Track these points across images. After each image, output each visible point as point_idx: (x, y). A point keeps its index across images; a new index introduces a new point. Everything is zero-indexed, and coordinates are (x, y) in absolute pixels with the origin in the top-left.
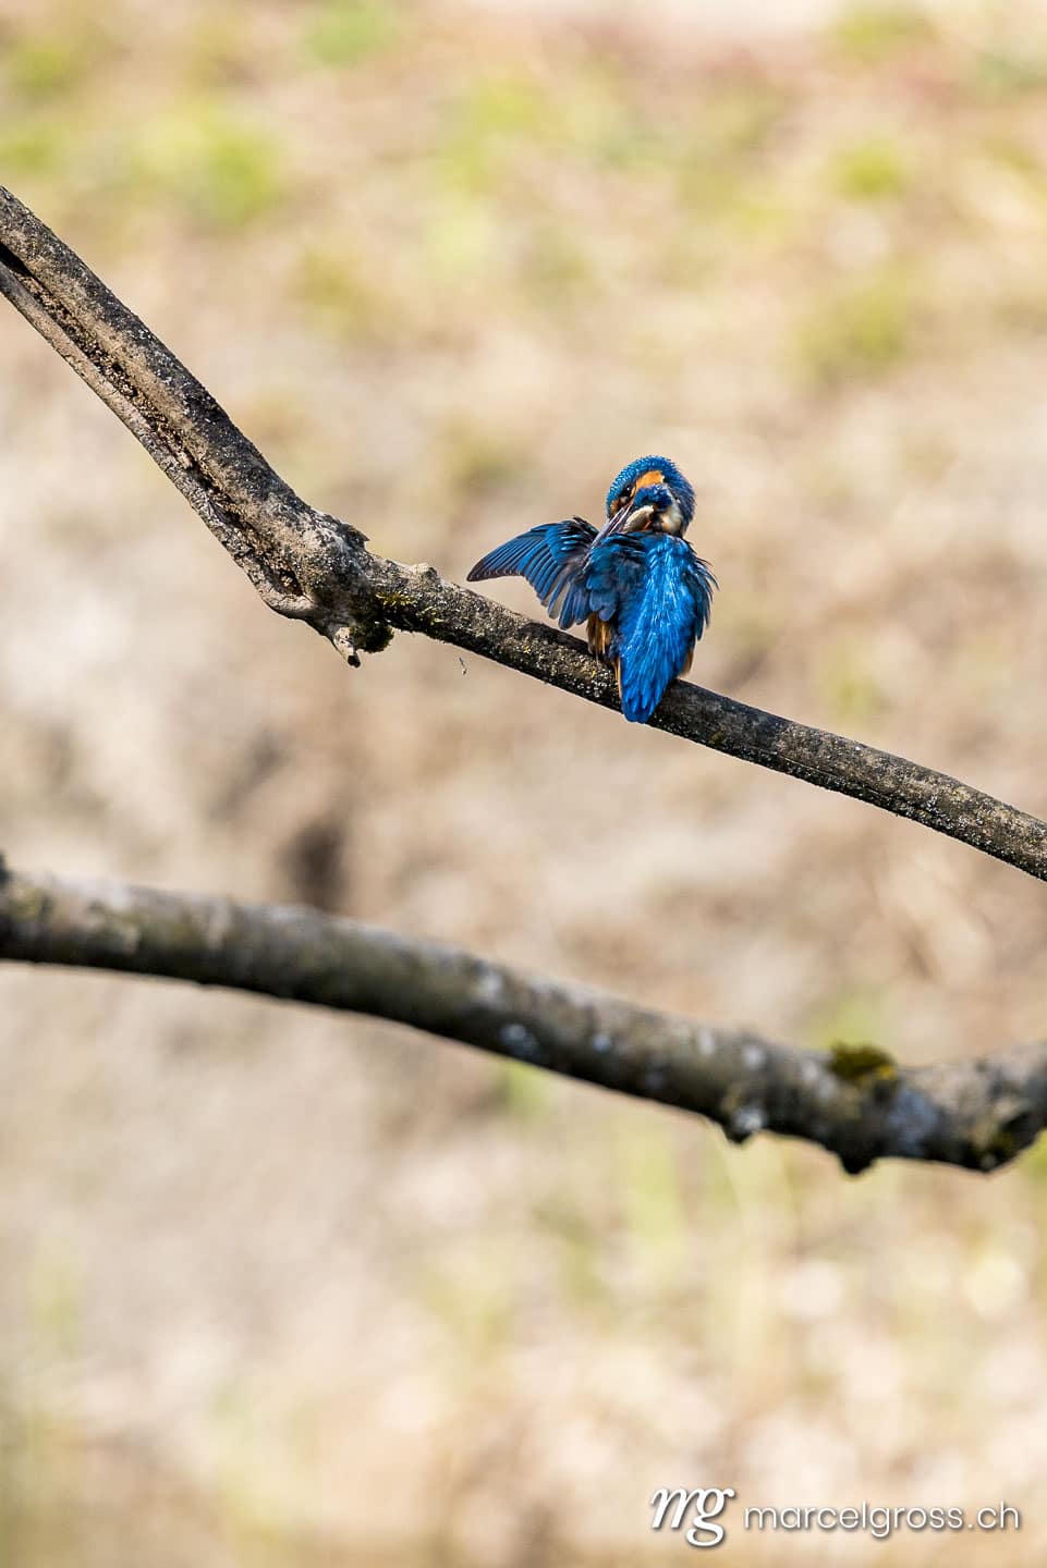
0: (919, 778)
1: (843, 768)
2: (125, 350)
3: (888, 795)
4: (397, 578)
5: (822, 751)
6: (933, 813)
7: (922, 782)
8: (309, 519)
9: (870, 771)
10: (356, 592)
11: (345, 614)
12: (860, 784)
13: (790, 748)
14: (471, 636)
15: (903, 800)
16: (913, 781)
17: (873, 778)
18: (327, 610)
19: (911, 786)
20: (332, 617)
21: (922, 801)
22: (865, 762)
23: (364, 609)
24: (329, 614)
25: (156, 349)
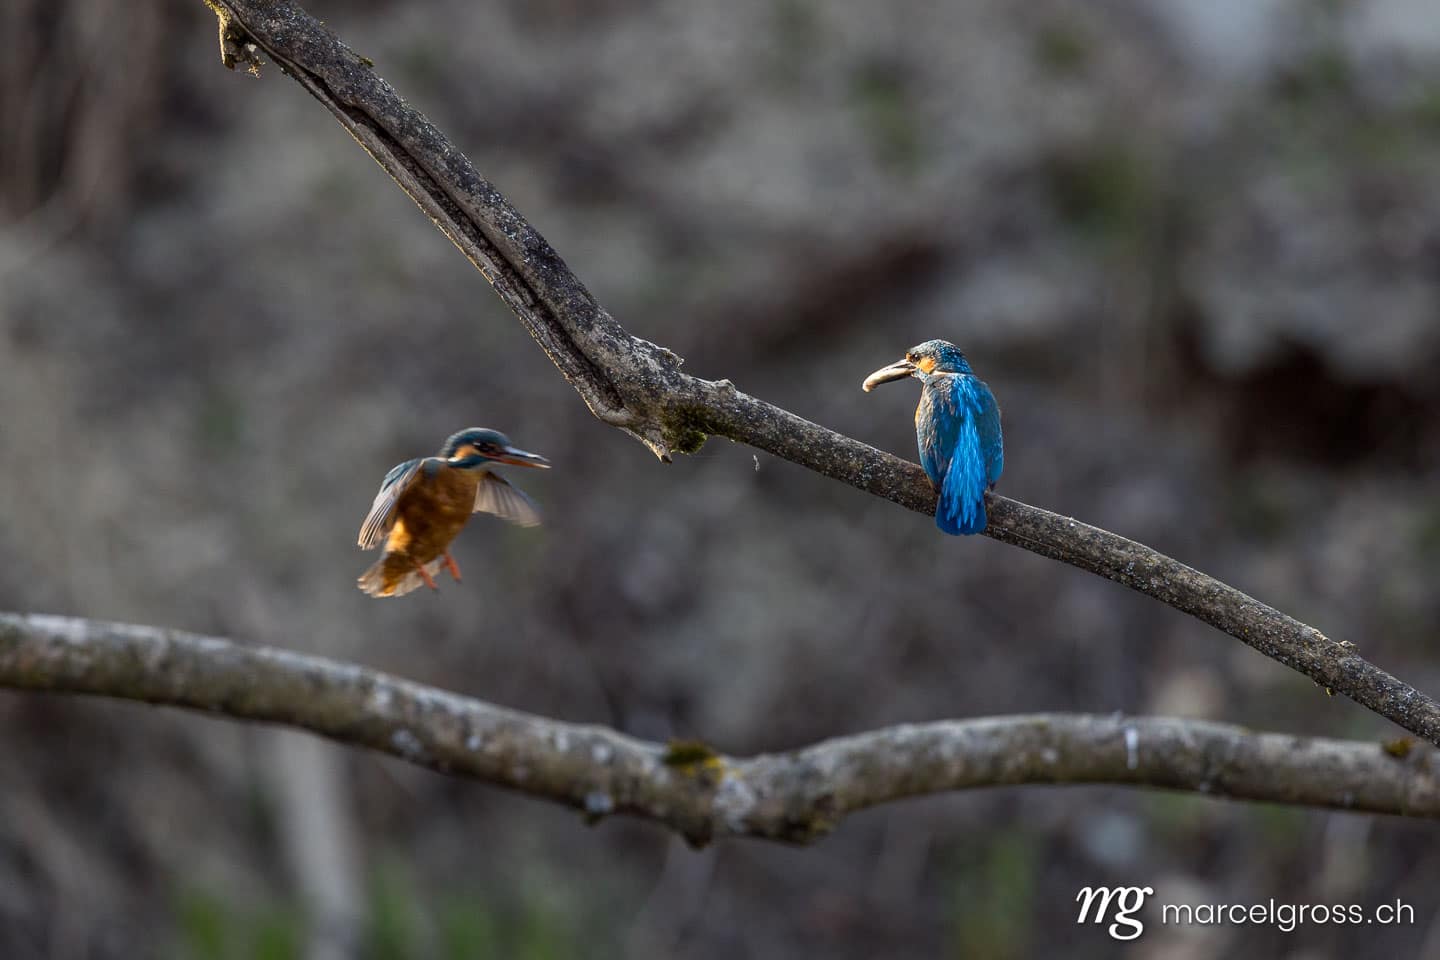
0: (1120, 548)
1: (1060, 540)
2: (478, 211)
3: (1096, 561)
4: (699, 392)
5: (1043, 527)
6: (1131, 576)
7: (1122, 552)
8: (628, 346)
9: (1081, 543)
10: (665, 404)
11: (658, 422)
12: (1073, 553)
13: (1017, 525)
14: (762, 437)
15: (1108, 565)
16: (1115, 551)
17: (1083, 548)
18: (644, 419)
19: (1113, 555)
20: (647, 424)
21: (1123, 567)
22: (1078, 536)
23: (674, 418)
24: (645, 422)
25: (504, 210)
